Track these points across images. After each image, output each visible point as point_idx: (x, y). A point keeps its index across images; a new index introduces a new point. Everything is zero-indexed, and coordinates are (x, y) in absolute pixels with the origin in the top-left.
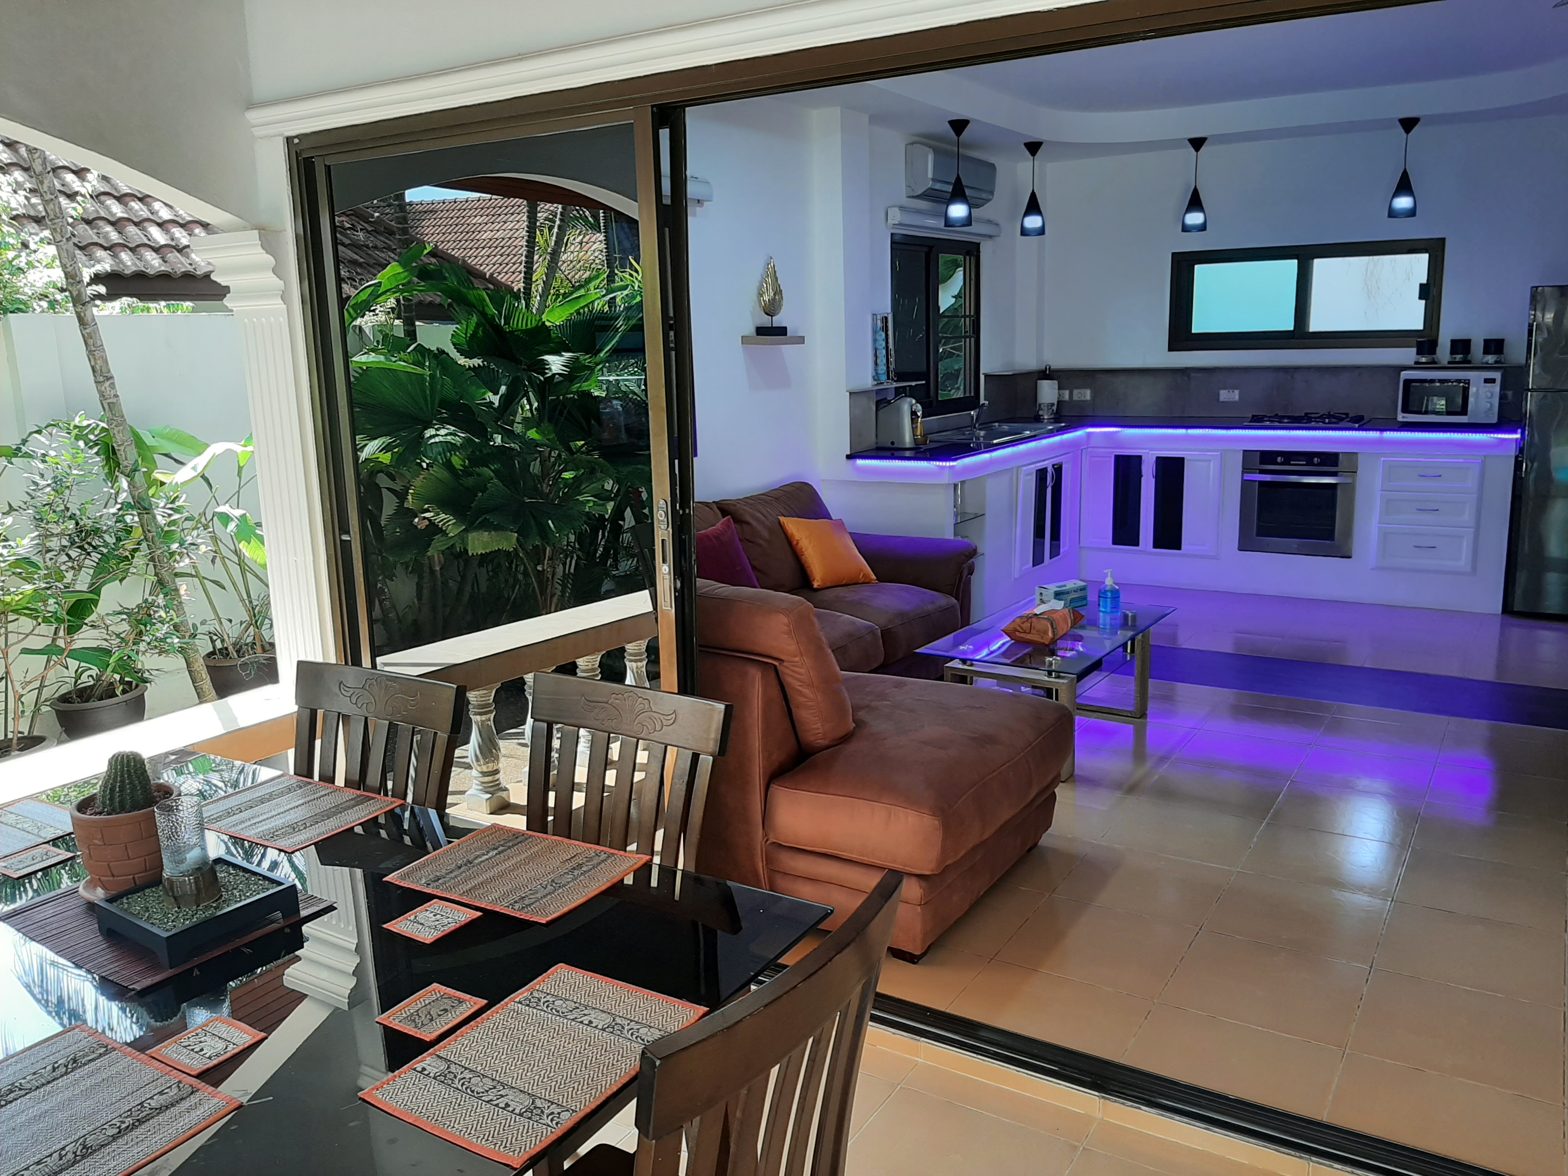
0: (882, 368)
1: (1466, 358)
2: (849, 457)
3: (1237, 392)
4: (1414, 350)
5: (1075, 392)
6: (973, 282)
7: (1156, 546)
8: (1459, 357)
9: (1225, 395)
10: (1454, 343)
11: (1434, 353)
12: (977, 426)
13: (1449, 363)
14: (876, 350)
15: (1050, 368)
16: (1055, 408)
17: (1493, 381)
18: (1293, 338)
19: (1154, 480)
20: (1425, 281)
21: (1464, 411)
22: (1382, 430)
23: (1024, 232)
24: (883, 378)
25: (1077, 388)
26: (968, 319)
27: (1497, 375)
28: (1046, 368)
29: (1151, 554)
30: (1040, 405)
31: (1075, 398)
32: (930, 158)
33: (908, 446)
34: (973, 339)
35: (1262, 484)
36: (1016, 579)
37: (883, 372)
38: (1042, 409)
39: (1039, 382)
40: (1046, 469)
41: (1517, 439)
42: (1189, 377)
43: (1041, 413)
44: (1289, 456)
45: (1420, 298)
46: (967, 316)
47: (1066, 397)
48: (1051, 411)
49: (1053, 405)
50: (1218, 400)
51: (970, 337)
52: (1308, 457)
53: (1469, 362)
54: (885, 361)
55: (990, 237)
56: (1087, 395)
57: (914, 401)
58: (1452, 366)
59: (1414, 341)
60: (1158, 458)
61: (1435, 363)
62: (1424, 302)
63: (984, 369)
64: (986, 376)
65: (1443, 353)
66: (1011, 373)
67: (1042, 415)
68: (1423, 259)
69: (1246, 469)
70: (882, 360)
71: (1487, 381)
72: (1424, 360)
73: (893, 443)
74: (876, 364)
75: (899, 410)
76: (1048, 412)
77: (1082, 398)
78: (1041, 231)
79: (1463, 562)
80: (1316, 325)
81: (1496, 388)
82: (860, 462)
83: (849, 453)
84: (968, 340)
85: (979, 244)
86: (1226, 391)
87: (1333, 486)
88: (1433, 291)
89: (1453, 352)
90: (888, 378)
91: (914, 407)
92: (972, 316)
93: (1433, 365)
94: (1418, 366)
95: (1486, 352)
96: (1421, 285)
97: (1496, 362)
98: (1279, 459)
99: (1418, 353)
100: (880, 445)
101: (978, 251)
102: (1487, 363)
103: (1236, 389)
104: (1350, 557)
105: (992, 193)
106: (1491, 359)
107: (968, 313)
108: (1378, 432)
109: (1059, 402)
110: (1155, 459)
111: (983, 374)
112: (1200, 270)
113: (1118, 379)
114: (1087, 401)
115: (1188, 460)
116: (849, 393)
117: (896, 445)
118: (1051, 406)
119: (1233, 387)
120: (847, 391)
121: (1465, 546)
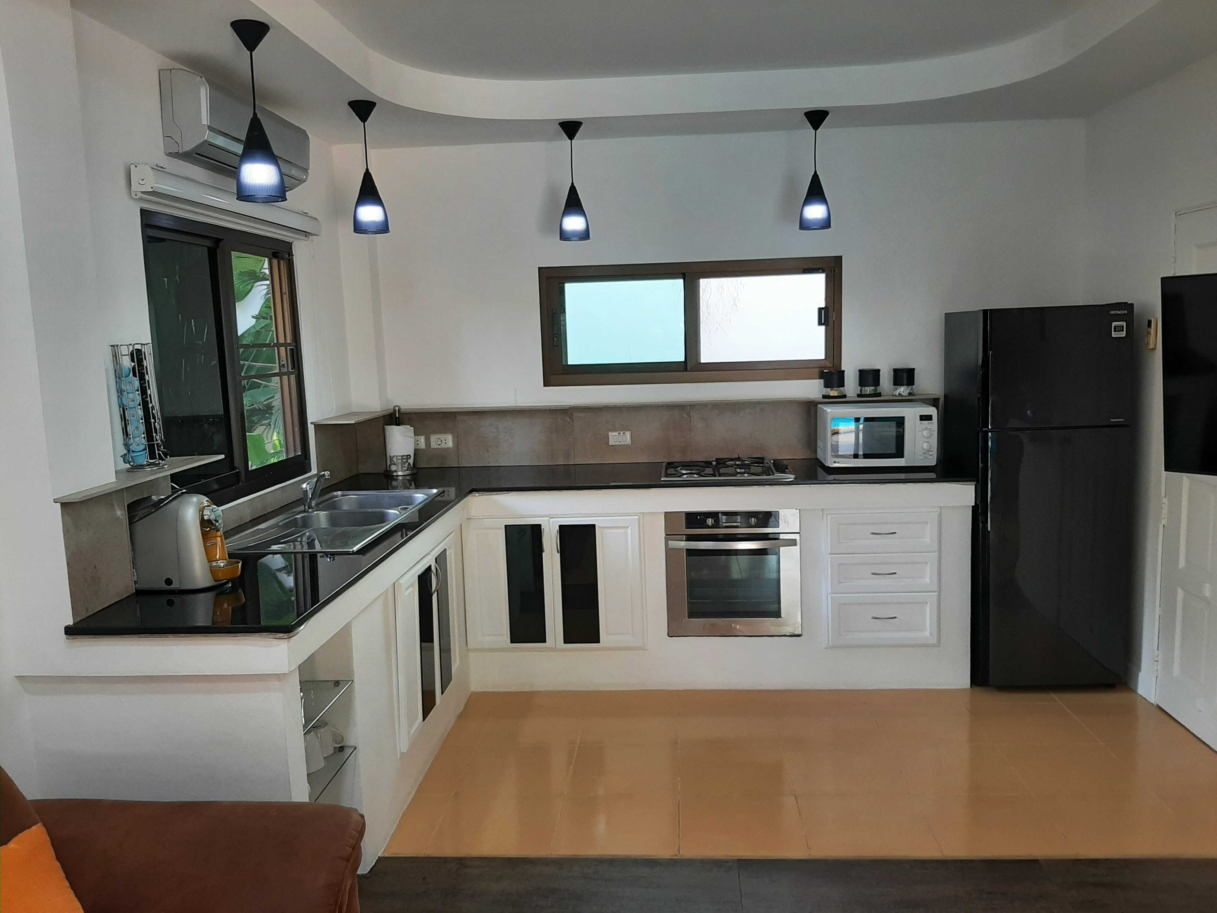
0: (139, 441)
1: (876, 389)
2: (70, 631)
3: (628, 434)
4: (820, 382)
5: (434, 438)
6: (286, 297)
7: (567, 641)
8: (868, 390)
9: (615, 438)
10: (861, 373)
11: (841, 385)
12: (313, 503)
13: (859, 396)
14: (123, 409)
15: (399, 410)
16: (411, 461)
17: (929, 418)
18: (686, 370)
19: (557, 555)
20: (823, 305)
21: (899, 453)
23: (359, 228)
24: (143, 458)
25: (435, 432)
26: (282, 349)
27: (932, 411)
28: (395, 411)
29: (561, 651)
30: (391, 458)
31: (434, 445)
32: (204, 93)
33: (199, 584)
34: (293, 377)
35: (690, 552)
37: (143, 447)
38: (394, 464)
39: (387, 427)
40: (428, 567)
42: (571, 417)
43: (393, 468)
44: (720, 517)
45: (819, 323)
46: (282, 345)
47: (422, 444)
48: (407, 465)
49: (408, 456)
50: (608, 444)
51: (288, 374)
52: (743, 517)
53: (879, 395)
54: (142, 428)
55: (306, 234)
56: (447, 441)
57: (205, 500)
58: (862, 400)
59: (816, 372)
60: (560, 526)
61: (847, 397)
62: (823, 328)
63: (313, 415)
64: (318, 427)
65: (851, 386)
66: (353, 422)
67: (396, 471)
68: (818, 281)
69: (670, 535)
70: (138, 428)
71: (924, 418)
72: (833, 393)
73: (169, 582)
74: (126, 433)
75: (176, 521)
76: (402, 467)
77: (443, 446)
78: (384, 228)
79: (927, 633)
80: (709, 354)
81: (934, 424)
83: (71, 622)
84: (285, 378)
85: (290, 245)
86: (618, 433)
88: (833, 317)
89: (861, 384)
90: (152, 456)
91: (206, 512)
92: (289, 345)
93: (845, 399)
94: (829, 400)
95: (898, 383)
96: (820, 309)
97: (910, 394)
98: (710, 521)
99: (826, 386)
100: (141, 586)
101: (290, 254)
102: (900, 395)
103: (628, 430)
104: (799, 635)
105: (305, 170)
106: (903, 390)
107: (282, 341)
109: (415, 452)
110: (558, 528)
111: (312, 423)
112: (571, 290)
113: (487, 422)
114: (447, 449)
115: (600, 527)
116: (59, 504)
117: (175, 585)
118: (407, 459)
119: (625, 428)
120: (55, 501)
121: (929, 613)
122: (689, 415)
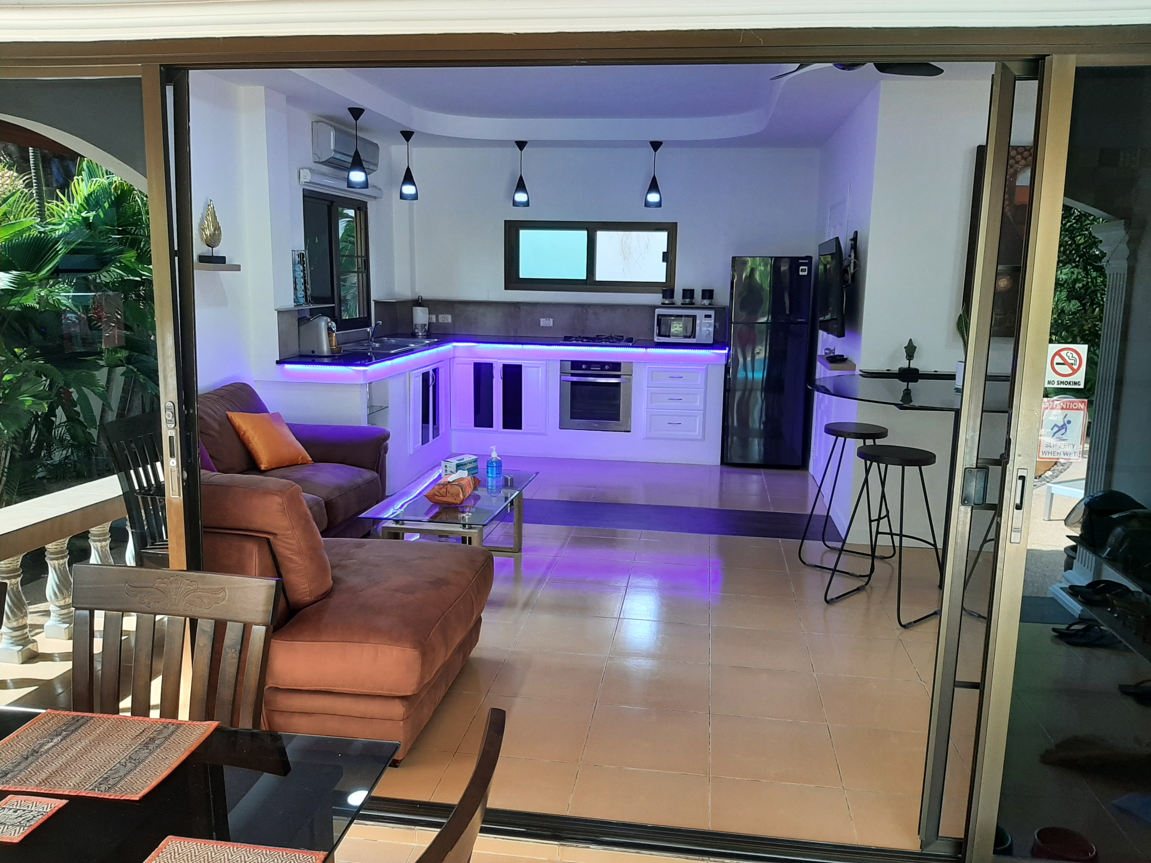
0: (301, 294)
1: (691, 301)
2: (278, 362)
3: (551, 320)
4: (661, 295)
5: (440, 316)
6: (363, 231)
7: (504, 427)
8: (687, 301)
9: (544, 322)
10: (684, 291)
11: (673, 297)
12: (373, 340)
13: (682, 304)
14: (295, 278)
15: (421, 298)
16: (427, 327)
17: (710, 316)
18: (586, 284)
19: (502, 381)
20: (666, 250)
21: (693, 335)
22: (646, 348)
23: (402, 196)
24: (302, 300)
25: (441, 314)
26: (360, 259)
27: (712, 313)
28: (419, 298)
29: (501, 433)
30: (416, 325)
31: (440, 321)
32: (332, 134)
33: (326, 354)
34: (364, 274)
35: (573, 383)
36: (410, 455)
37: (302, 296)
38: (417, 328)
39: (414, 308)
40: (428, 372)
41: (726, 353)
42: (519, 308)
43: (416, 331)
44: (590, 364)
45: (663, 261)
46: (359, 257)
47: (434, 320)
48: (424, 330)
49: (425, 325)
50: (540, 325)
51: (362, 273)
52: (602, 365)
53: (694, 304)
54: (303, 287)
55: (375, 198)
56: (449, 319)
57: (329, 320)
58: (684, 306)
59: (660, 289)
60: (504, 365)
61: (674, 304)
62: (665, 264)
63: (374, 296)
64: (376, 302)
65: (678, 298)
66: (395, 301)
67: (418, 333)
68: (663, 236)
69: (562, 373)
70: (301, 287)
71: (706, 316)
72: (667, 302)
73: (313, 352)
74: (295, 289)
75: (317, 327)
76: (422, 330)
77: (446, 321)
78: (415, 197)
79: (697, 433)
80: (600, 276)
81: (712, 321)
82: (287, 366)
83: (278, 359)
85: (366, 203)
86: (545, 319)
87: (618, 385)
88: (671, 258)
89: (684, 297)
90: (306, 301)
91: (330, 324)
92: (363, 257)
93: (672, 306)
94: (664, 306)
95: (703, 298)
96: (664, 253)
97: (710, 304)
98: (584, 366)
99: (663, 297)
100: (302, 353)
101: (366, 208)
102: (704, 304)
103: (551, 318)
104: (629, 431)
105: (376, 165)
106: (706, 302)
107: (359, 254)
108: (644, 349)
109: (429, 323)
110: (502, 366)
111: (373, 300)
112: (523, 233)
113: (471, 308)
114: (449, 323)
115: (525, 367)
116: (276, 312)
117: (316, 353)
118: (424, 326)
119: (549, 317)
120: (275, 310)
121: (699, 421)
122: (587, 311)
